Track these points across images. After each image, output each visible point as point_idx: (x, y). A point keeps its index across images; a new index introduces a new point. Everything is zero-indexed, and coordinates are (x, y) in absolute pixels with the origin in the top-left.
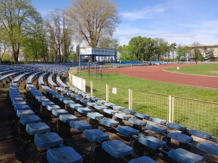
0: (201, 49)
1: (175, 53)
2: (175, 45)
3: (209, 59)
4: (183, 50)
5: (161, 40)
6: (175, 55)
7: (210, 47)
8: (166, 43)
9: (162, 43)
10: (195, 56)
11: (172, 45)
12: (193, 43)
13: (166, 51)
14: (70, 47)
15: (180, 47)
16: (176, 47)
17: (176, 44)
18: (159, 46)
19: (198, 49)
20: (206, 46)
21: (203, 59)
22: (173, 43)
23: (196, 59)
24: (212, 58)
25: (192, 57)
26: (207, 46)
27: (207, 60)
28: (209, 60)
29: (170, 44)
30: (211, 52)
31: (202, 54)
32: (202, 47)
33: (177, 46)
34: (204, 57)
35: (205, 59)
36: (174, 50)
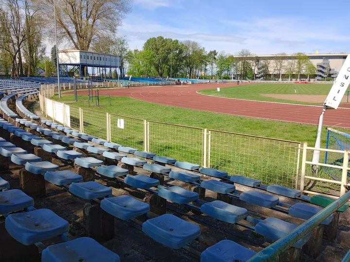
0: (251, 61)
1: (215, 65)
2: (215, 53)
3: (262, 76)
4: (226, 62)
5: (195, 44)
6: (215, 69)
7: (264, 58)
8: (201, 50)
9: (196, 50)
10: (243, 72)
11: (211, 52)
12: (241, 51)
13: (202, 62)
14: (39, 49)
15: (222, 58)
16: (216, 57)
17: (217, 52)
18: (190, 53)
19: (248, 61)
20: (259, 56)
21: (254, 77)
22: (213, 50)
23: (244, 76)
24: (267, 76)
25: (239, 73)
26: (259, 58)
27: (259, 78)
28: (262, 78)
29: (208, 52)
30: (265, 67)
31: (253, 68)
32: (253, 57)
33: (218, 55)
34: (256, 73)
35: (257, 76)
36: (213, 61)
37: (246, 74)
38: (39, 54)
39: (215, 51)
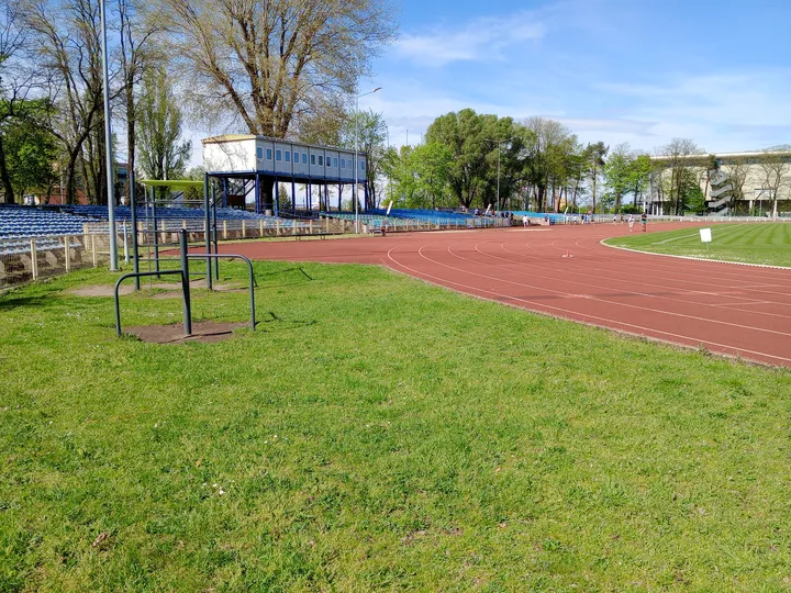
0: (698, 168)
1: (601, 180)
2: (601, 149)
3: (724, 206)
4: (633, 171)
5: (553, 128)
6: (603, 188)
7: (731, 161)
8: (569, 142)
9: (554, 143)
10: (675, 195)
11: (591, 149)
12: (670, 143)
13: (569, 173)
14: (178, 143)
15: (619, 160)
16: (603, 157)
17: (606, 146)
18: (542, 150)
19: (688, 168)
20: (718, 155)
21: (704, 209)
22: (594, 142)
23: (679, 205)
24: (738, 205)
25: (666, 198)
26: (719, 159)
27: (717, 210)
28: (726, 210)
29: (585, 147)
30: (735, 181)
31: (703, 185)
32: (702, 159)
33: (610, 153)
34: (708, 198)
35: (710, 205)
36: (598, 169)
37: (683, 201)
38: (177, 158)
39: (600, 145)
